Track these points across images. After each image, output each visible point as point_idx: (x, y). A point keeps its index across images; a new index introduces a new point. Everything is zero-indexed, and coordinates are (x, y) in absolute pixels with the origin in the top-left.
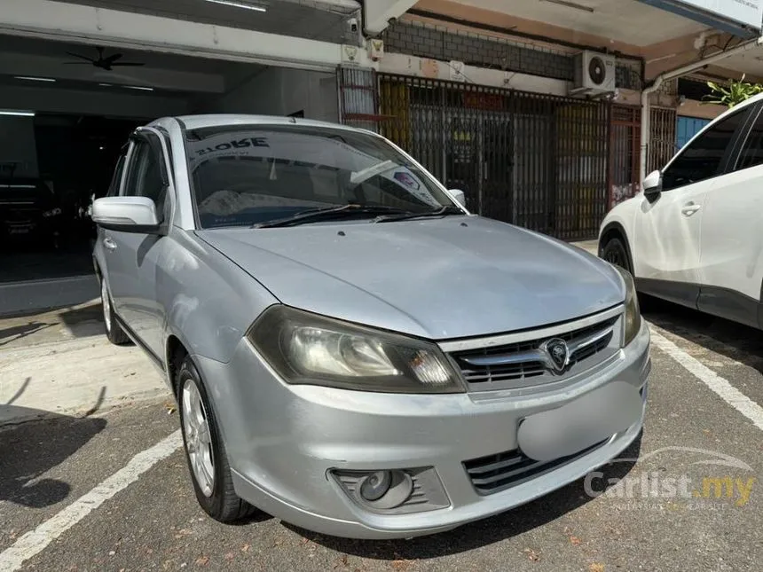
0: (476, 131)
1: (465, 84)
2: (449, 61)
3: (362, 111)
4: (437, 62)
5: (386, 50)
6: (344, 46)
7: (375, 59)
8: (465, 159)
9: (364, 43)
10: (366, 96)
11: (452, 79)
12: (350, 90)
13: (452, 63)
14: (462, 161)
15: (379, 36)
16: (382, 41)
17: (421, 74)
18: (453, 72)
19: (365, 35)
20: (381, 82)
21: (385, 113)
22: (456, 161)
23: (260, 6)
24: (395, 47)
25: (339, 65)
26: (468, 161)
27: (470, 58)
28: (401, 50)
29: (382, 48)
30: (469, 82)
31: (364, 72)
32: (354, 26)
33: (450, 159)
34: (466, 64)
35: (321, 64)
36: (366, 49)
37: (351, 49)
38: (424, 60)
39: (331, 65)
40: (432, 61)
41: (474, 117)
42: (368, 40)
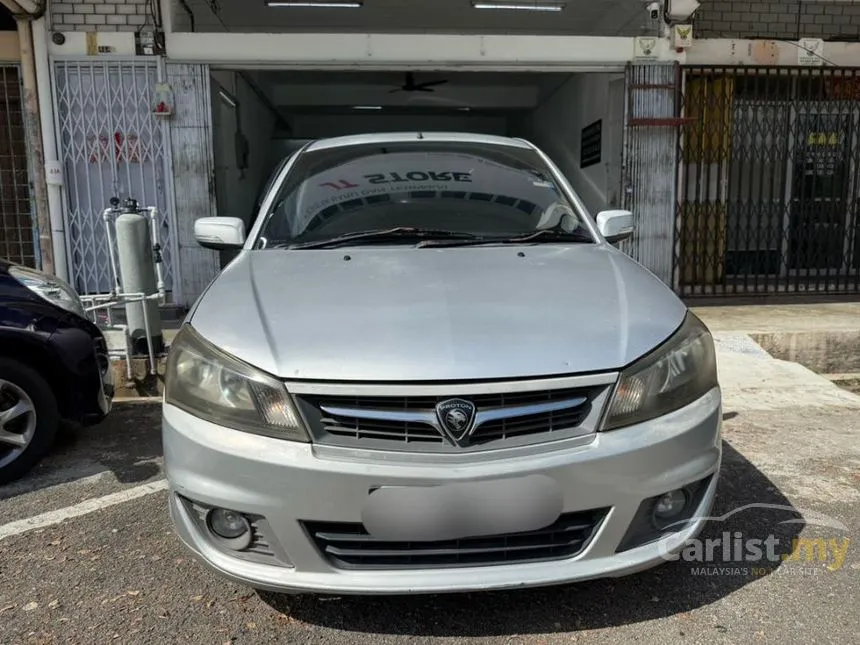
0: (846, 130)
1: (824, 68)
2: (798, 40)
3: (657, 115)
4: (779, 43)
5: (695, 37)
6: (638, 38)
7: (680, 50)
8: (826, 169)
9: (667, 31)
10: (663, 96)
11: (800, 64)
12: (642, 92)
13: (802, 41)
14: (820, 173)
15: (689, 20)
16: (691, 26)
17: (748, 61)
18: (803, 54)
19: (668, 21)
20: (687, 77)
21: (689, 116)
22: (810, 172)
23: (555, 5)
24: (712, 30)
25: (629, 62)
26: (831, 173)
27: (836, 32)
28: (720, 34)
29: (690, 36)
30: (829, 64)
31: (663, 67)
32: (655, 12)
33: (798, 170)
34: (825, 40)
35: (606, 64)
36: (669, 38)
37: (648, 41)
38: (755, 42)
39: (619, 65)
40: (768, 43)
41: (846, 111)
42: (672, 26)
